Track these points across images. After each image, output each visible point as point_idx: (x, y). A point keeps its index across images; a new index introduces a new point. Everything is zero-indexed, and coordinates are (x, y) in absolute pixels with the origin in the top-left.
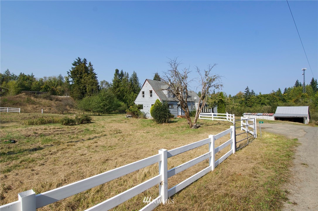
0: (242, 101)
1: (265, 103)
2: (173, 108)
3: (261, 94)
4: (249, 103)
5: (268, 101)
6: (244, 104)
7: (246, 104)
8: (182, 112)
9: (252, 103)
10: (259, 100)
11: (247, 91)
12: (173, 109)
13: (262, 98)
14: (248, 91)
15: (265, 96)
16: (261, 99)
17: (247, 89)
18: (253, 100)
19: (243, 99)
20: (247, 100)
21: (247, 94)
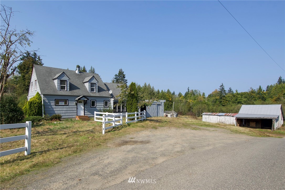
0: (216, 99)
1: (241, 102)
2: (68, 105)
3: (238, 92)
4: (223, 101)
5: (245, 99)
6: (218, 102)
7: (220, 103)
8: (86, 111)
9: (227, 102)
10: (234, 99)
11: (221, 88)
12: (67, 107)
13: (239, 96)
14: (223, 89)
15: (242, 94)
16: (237, 97)
17: (221, 86)
18: (228, 99)
19: (218, 97)
20: (221, 98)
21: (222, 92)
